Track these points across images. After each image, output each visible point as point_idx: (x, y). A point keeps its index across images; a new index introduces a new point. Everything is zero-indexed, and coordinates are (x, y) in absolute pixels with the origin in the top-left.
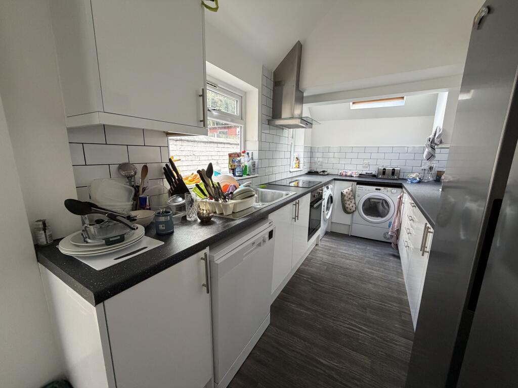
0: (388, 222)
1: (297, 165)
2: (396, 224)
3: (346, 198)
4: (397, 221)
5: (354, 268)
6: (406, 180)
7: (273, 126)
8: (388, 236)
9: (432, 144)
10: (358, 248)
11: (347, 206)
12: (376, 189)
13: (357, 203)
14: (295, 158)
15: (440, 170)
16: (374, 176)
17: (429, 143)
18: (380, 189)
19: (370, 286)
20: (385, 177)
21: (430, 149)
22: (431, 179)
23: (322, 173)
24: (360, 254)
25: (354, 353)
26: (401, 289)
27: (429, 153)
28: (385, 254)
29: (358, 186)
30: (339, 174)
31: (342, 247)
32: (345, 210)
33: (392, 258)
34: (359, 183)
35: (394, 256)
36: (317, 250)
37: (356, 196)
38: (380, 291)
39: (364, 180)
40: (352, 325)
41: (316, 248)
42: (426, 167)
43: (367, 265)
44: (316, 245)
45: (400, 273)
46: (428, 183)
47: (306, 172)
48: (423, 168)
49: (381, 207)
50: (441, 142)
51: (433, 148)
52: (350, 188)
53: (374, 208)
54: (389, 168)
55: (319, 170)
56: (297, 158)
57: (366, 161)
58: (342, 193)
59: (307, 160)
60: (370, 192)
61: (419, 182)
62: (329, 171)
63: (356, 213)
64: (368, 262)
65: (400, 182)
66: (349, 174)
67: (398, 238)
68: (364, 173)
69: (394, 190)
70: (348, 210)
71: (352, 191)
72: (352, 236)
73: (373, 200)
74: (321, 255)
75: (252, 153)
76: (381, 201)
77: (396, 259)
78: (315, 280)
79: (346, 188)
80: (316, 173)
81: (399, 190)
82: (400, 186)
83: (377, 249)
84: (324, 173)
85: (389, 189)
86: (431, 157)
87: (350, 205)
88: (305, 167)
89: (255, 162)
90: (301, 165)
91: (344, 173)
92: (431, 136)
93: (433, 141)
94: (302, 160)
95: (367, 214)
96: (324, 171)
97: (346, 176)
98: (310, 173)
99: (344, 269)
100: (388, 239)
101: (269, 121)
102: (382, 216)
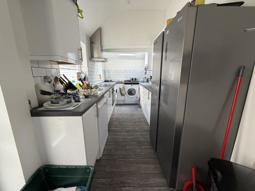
0: (136, 97)
1: (100, 78)
2: (139, 96)
3: (122, 90)
4: (139, 95)
5: (129, 113)
6: (139, 82)
7: (92, 61)
8: (136, 102)
9: (146, 69)
10: (128, 107)
11: (122, 93)
12: (131, 85)
13: (125, 91)
14: (99, 75)
15: (148, 78)
16: (129, 81)
17: (145, 69)
18: (132, 85)
19: (135, 117)
20: (133, 81)
21: (145, 71)
22: (146, 81)
23: (110, 81)
24: (129, 109)
25: (136, 133)
26: (143, 115)
27: (145, 72)
28: (137, 107)
29: (125, 85)
30: (117, 81)
31: (123, 108)
32: (122, 95)
33: (139, 108)
34: (125, 84)
35: (139, 107)
36: (114, 111)
37: (125, 88)
38: (138, 117)
39: (127, 83)
40: (133, 127)
41: (114, 110)
42: (144, 77)
43: (133, 111)
44: (114, 109)
45: (142, 112)
46: (145, 82)
47: (104, 81)
48: (143, 77)
49: (133, 92)
50: (148, 69)
51: (146, 71)
52: (123, 86)
53: (131, 92)
54: (134, 78)
55: (109, 80)
56: (100, 75)
57: (126, 76)
58: (120, 88)
59: (104, 76)
60: (129, 87)
61: (143, 82)
62: (113, 80)
63: (126, 95)
64: (133, 110)
65: (138, 82)
66: (121, 81)
67: (140, 101)
68: (126, 80)
69: (137, 85)
70: (123, 94)
71: (123, 87)
72: (125, 104)
73: (130, 90)
74: (117, 112)
75: (86, 72)
76: (133, 90)
77: (140, 108)
78: (118, 119)
79: (121, 86)
80: (108, 81)
81: (138, 85)
82: (138, 84)
83: (134, 107)
84: (111, 81)
85: (135, 85)
86: (146, 73)
87: (123, 92)
88: (103, 79)
89: (87, 76)
90: (102, 78)
91: (119, 81)
92: (145, 67)
93: (146, 68)
94: (102, 76)
95: (129, 95)
96: (111, 80)
97: (120, 82)
98: (105, 81)
99: (126, 114)
100: (137, 103)
101: (90, 58)
102: (134, 95)
